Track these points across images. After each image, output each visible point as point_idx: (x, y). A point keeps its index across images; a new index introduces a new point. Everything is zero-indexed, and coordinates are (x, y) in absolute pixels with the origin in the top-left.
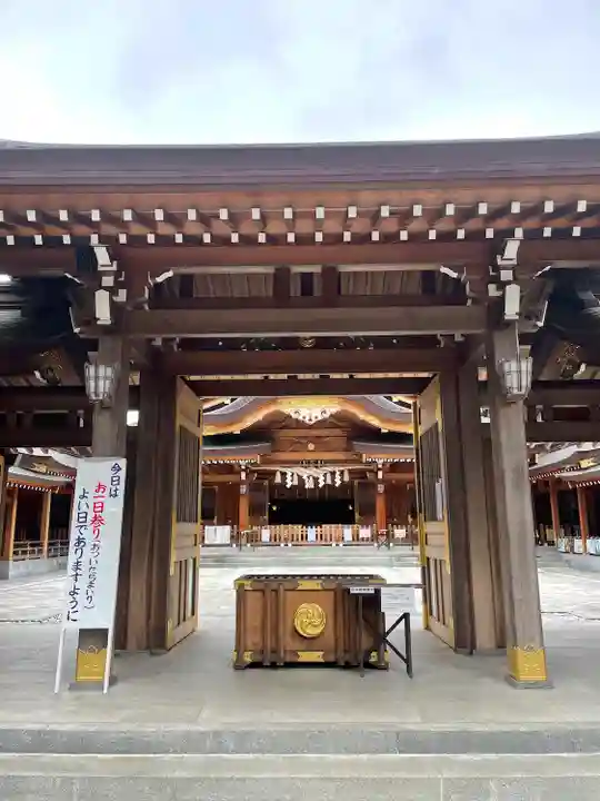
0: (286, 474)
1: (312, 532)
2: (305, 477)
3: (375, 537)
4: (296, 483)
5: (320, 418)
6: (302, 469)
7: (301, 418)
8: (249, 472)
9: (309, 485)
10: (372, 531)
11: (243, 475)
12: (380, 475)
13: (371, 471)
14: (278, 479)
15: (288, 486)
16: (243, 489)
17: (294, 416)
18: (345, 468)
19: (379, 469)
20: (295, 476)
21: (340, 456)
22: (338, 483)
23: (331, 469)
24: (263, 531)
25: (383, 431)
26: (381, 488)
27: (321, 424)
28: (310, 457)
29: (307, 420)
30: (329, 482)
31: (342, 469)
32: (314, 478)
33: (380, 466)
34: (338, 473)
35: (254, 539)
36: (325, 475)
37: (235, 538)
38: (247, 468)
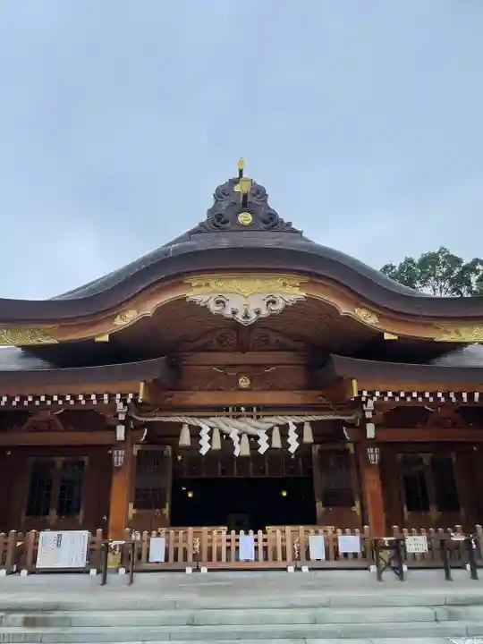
0: (200, 429)
1: (247, 543)
2: (234, 435)
3: (370, 552)
4: (217, 445)
5: (264, 313)
6: (229, 421)
7: (228, 313)
8: (133, 428)
9: (241, 449)
10: (363, 540)
11: (121, 433)
12: (371, 431)
13: (351, 425)
14: (185, 439)
15: (204, 451)
16: (119, 458)
17: (214, 308)
18: (306, 419)
19: (369, 421)
20: (216, 434)
21: (295, 398)
22: (294, 446)
23: (281, 420)
24: (154, 540)
25: (387, 336)
26: (373, 455)
27: (265, 326)
28: (241, 399)
29: (239, 318)
30: (277, 443)
31: (301, 420)
32: (249, 436)
33: (369, 415)
34: (292, 428)
35: (134, 560)
36: (269, 433)
37: (97, 558)
38: (128, 418)
